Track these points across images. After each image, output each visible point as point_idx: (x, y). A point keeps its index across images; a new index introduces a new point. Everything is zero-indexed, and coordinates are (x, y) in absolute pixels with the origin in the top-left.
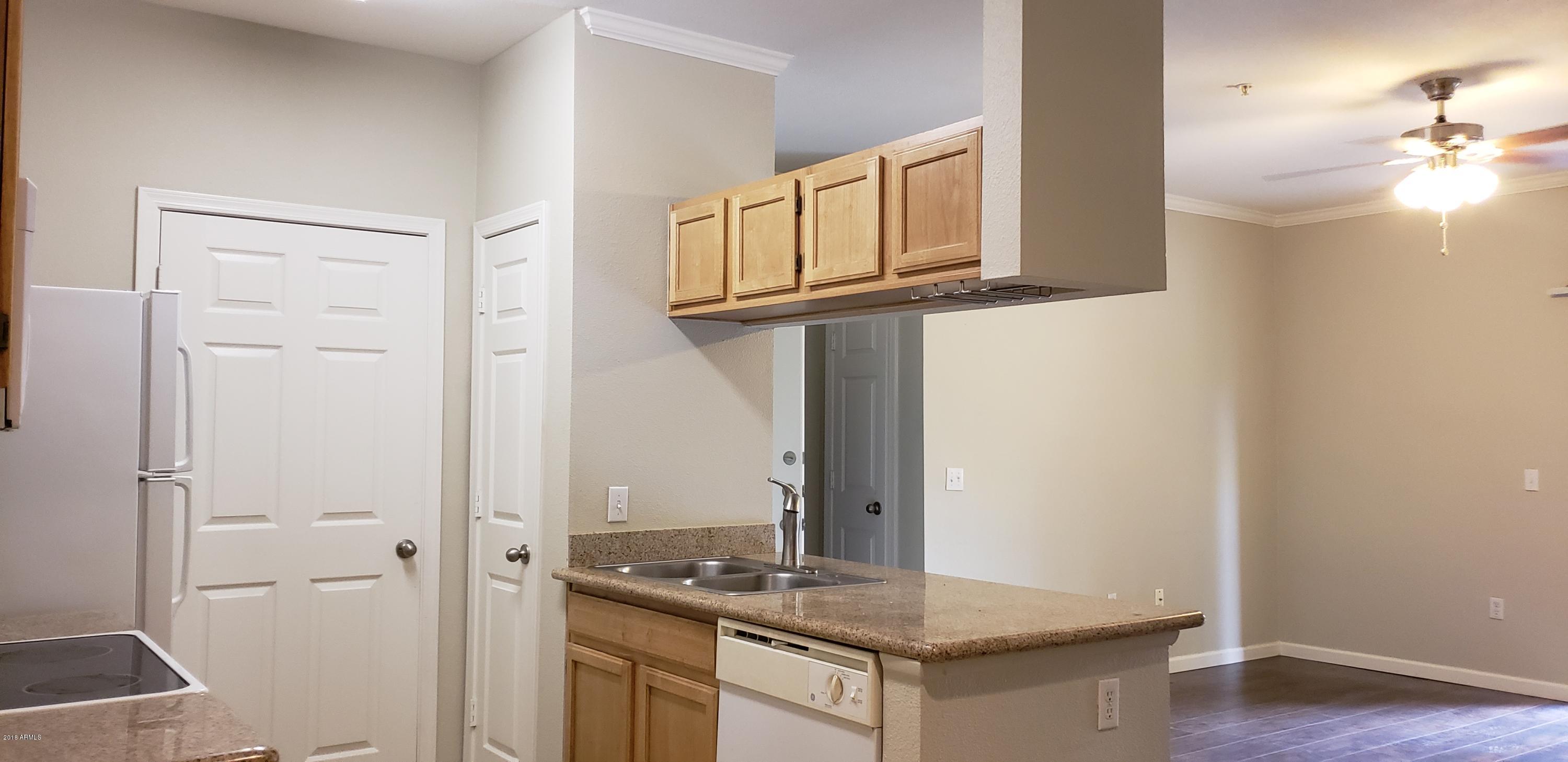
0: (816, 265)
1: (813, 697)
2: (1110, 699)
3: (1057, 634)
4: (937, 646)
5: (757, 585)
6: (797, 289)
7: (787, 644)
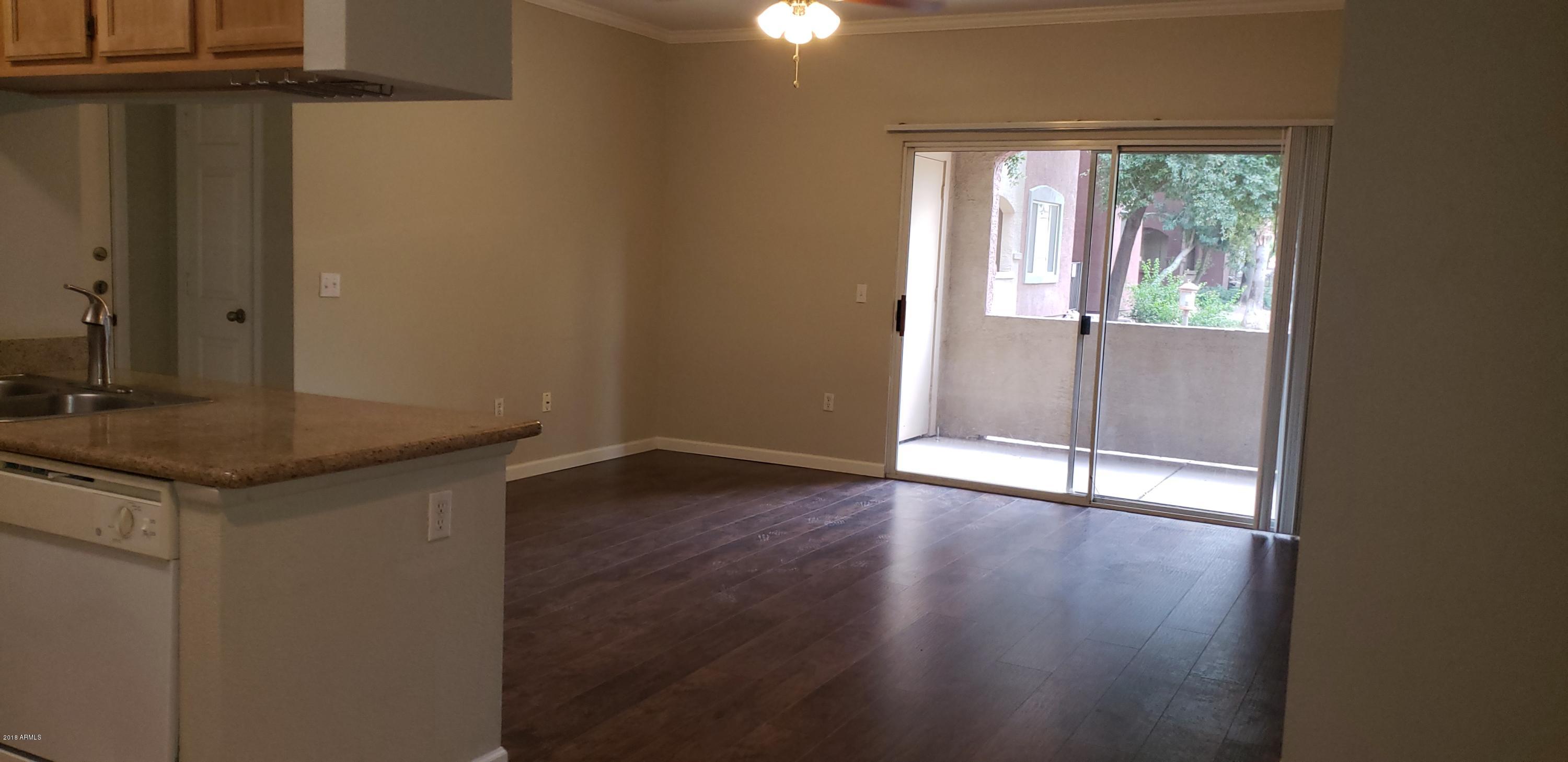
0: (112, 30)
1: (99, 532)
2: (441, 511)
3: (380, 451)
4: (236, 471)
5: (54, 407)
6: (90, 57)
7: (67, 475)
